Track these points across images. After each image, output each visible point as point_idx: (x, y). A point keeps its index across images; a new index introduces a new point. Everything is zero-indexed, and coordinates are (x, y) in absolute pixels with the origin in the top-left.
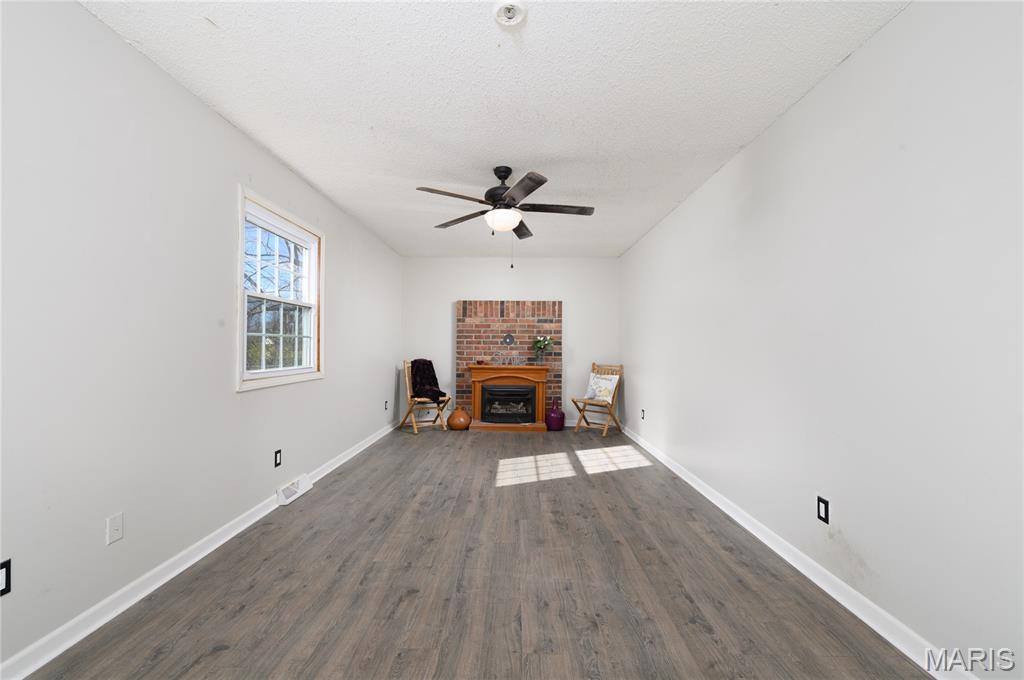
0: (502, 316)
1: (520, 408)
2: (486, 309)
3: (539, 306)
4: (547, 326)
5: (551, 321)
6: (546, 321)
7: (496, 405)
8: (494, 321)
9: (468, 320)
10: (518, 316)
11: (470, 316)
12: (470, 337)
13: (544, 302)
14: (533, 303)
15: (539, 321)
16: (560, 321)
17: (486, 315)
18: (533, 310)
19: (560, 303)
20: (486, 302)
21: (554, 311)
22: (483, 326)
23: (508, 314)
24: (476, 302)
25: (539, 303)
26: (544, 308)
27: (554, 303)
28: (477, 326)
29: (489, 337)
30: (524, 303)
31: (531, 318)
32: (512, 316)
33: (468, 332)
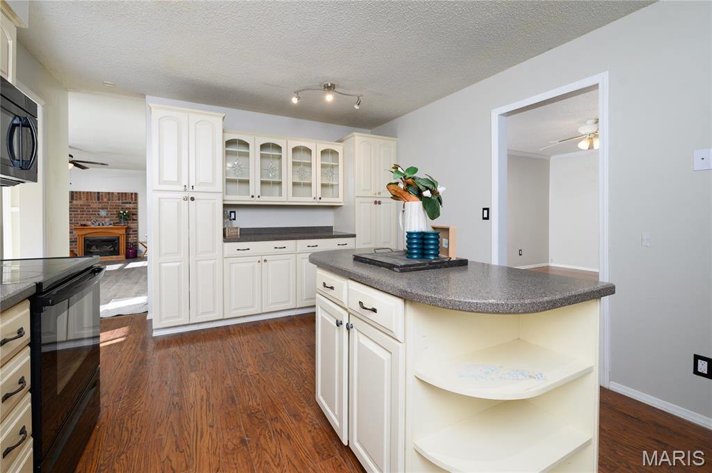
0: (98, 200)
1: (109, 248)
2: (87, 196)
3: (122, 195)
4: (128, 206)
5: (130, 203)
6: (127, 203)
7: (94, 247)
8: (93, 203)
9: (75, 202)
10: (109, 200)
11: (77, 200)
12: (77, 211)
13: (126, 193)
14: (119, 193)
15: (122, 203)
16: (136, 203)
17: (87, 200)
18: (119, 197)
19: (136, 194)
20: (87, 193)
21: (132, 198)
22: (85, 205)
23: (102, 199)
24: (80, 192)
25: (122, 193)
26: (126, 196)
27: (132, 194)
28: (81, 205)
29: (89, 211)
30: (113, 193)
31: (117, 201)
32: (105, 200)
33: (74, 208)
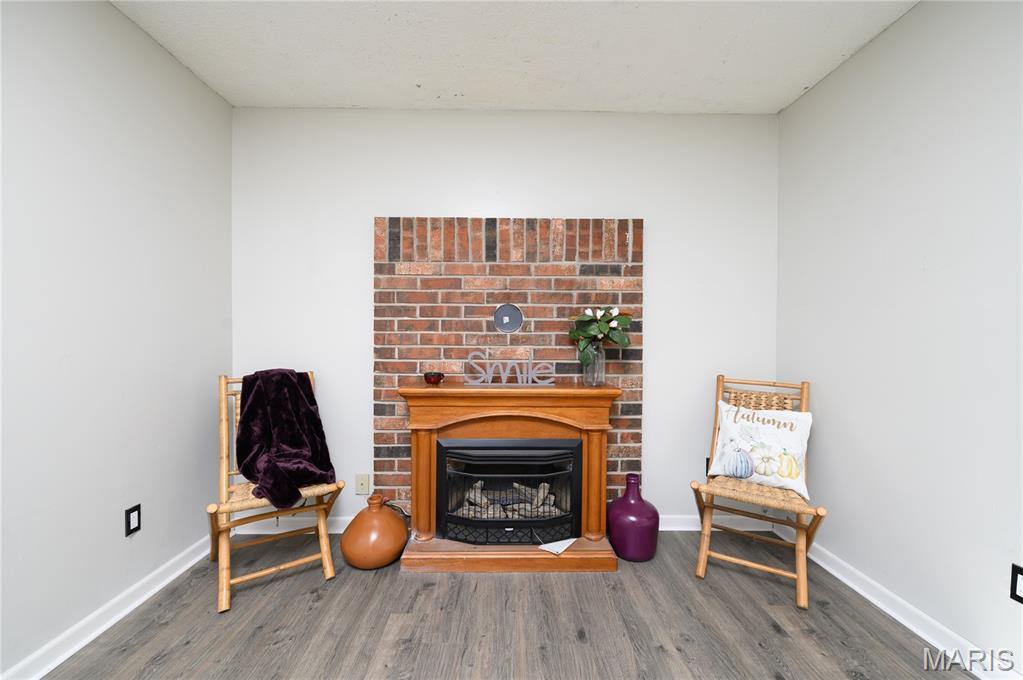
0: (491, 256)
1: (540, 502)
2: (449, 236)
3: (586, 232)
4: (605, 283)
5: (616, 271)
6: (601, 270)
7: (475, 494)
8: (469, 271)
9: (402, 267)
10: (531, 256)
11: (409, 258)
12: (409, 311)
13: (598, 223)
14: (570, 224)
15: (585, 271)
16: (637, 271)
17: (449, 257)
18: (571, 240)
19: (639, 224)
20: (450, 222)
21: (623, 245)
22: (440, 284)
23: (506, 253)
24: (422, 221)
25: (584, 223)
26: (598, 238)
27: (623, 224)
28: (426, 283)
29: (455, 312)
30: (547, 223)
31: (565, 264)
32: (516, 256)
33: (401, 297)
